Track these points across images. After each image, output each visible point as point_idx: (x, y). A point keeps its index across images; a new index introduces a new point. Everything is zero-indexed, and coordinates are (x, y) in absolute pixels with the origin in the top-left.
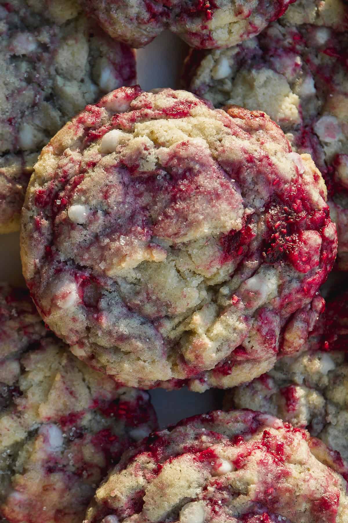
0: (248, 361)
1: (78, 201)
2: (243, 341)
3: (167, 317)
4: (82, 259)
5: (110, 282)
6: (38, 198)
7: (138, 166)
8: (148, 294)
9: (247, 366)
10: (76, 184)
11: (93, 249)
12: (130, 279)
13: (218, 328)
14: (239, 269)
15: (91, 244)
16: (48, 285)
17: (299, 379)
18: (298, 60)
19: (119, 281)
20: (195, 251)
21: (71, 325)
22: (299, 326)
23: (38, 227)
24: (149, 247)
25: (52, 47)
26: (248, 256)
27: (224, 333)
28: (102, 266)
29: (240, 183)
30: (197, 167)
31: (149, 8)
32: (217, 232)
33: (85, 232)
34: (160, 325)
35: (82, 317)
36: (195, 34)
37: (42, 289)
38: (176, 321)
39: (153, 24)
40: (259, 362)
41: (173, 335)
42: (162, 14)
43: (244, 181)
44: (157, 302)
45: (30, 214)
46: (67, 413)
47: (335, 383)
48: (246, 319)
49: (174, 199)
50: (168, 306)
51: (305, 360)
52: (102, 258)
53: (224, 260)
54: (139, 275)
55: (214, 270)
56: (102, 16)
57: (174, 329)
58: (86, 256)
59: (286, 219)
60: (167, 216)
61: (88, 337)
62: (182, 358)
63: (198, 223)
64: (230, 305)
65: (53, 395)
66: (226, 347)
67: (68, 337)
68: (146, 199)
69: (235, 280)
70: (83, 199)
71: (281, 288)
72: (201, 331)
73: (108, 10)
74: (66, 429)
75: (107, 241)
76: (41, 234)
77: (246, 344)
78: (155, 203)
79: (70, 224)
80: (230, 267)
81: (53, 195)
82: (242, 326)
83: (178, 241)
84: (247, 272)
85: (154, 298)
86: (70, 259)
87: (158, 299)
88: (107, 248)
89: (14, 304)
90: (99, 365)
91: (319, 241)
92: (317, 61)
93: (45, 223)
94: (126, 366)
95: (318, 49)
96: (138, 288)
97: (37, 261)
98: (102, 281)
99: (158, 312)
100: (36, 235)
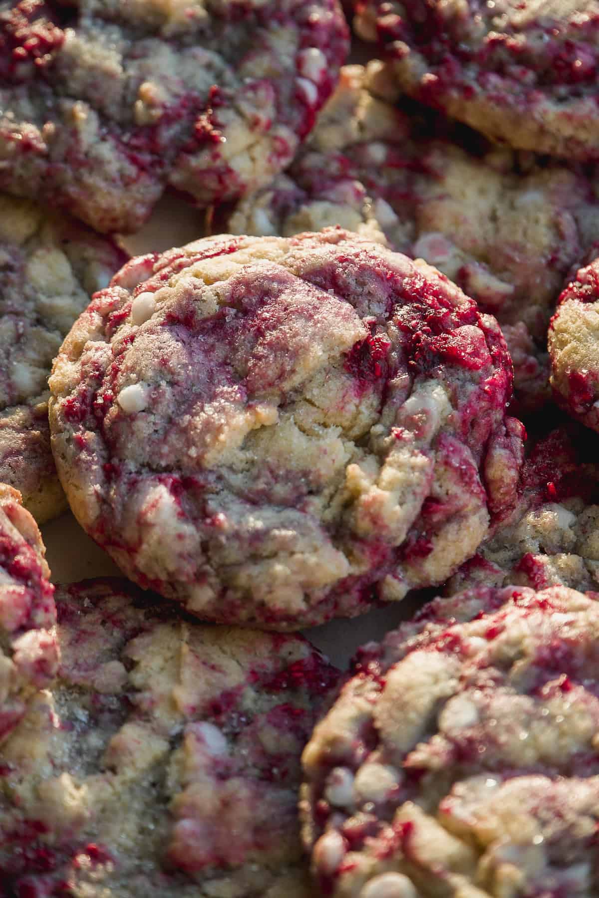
0: (449, 519)
1: (128, 382)
2: (430, 482)
3: (311, 493)
4: (161, 456)
5: (212, 478)
6: (69, 412)
7: (193, 313)
8: (272, 472)
9: (451, 529)
10: (116, 370)
11: (173, 438)
12: (240, 466)
13: (389, 473)
14: (386, 395)
15: (166, 433)
16: (125, 507)
17: (532, 546)
18: (359, 186)
19: (224, 472)
20: (316, 392)
21: (177, 547)
22: (499, 454)
23: (81, 445)
24: (248, 407)
25: (17, 265)
26: (392, 373)
27: (400, 475)
28: (193, 452)
29: (342, 292)
30: (275, 285)
31: (134, 161)
32: (336, 353)
33: (152, 418)
34: (306, 504)
35: (188, 529)
36: (208, 171)
37: (119, 517)
38: (327, 492)
39: (145, 180)
40: (465, 517)
41: (329, 515)
42: (153, 164)
43: (347, 286)
44: (288, 477)
45: (65, 436)
46: (217, 693)
47: (584, 532)
48: (424, 453)
49: (260, 333)
50: (306, 474)
51: (531, 517)
52: (190, 443)
53: (361, 391)
54: (249, 455)
55: (351, 407)
56: (73, 190)
57: (327, 506)
58: (165, 449)
59: (424, 318)
60: (259, 358)
61: (208, 561)
62: (355, 537)
63: (305, 348)
64: (393, 443)
65: (187, 674)
66: (410, 497)
67: (179, 571)
68: (220, 352)
69: (386, 410)
70: (133, 376)
71: (453, 400)
72: (365, 483)
73: (78, 180)
74: (223, 718)
75: (187, 417)
76: (90, 452)
77: (438, 490)
78: (235, 350)
79: (127, 418)
80: (372, 399)
81: (88, 398)
82: (421, 460)
83: (287, 386)
84: (398, 394)
85: (281, 472)
86: (143, 465)
87: (288, 472)
88: (191, 426)
89: (82, 594)
90: (239, 595)
91: (480, 332)
92: (383, 182)
93: (90, 436)
94: (279, 568)
95: (379, 169)
96: (255, 471)
97: (98, 487)
98: (200, 478)
99: (296, 488)
100: (84, 456)
